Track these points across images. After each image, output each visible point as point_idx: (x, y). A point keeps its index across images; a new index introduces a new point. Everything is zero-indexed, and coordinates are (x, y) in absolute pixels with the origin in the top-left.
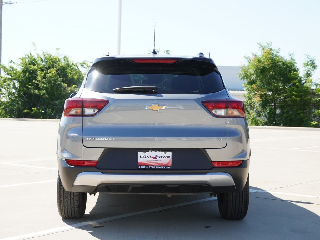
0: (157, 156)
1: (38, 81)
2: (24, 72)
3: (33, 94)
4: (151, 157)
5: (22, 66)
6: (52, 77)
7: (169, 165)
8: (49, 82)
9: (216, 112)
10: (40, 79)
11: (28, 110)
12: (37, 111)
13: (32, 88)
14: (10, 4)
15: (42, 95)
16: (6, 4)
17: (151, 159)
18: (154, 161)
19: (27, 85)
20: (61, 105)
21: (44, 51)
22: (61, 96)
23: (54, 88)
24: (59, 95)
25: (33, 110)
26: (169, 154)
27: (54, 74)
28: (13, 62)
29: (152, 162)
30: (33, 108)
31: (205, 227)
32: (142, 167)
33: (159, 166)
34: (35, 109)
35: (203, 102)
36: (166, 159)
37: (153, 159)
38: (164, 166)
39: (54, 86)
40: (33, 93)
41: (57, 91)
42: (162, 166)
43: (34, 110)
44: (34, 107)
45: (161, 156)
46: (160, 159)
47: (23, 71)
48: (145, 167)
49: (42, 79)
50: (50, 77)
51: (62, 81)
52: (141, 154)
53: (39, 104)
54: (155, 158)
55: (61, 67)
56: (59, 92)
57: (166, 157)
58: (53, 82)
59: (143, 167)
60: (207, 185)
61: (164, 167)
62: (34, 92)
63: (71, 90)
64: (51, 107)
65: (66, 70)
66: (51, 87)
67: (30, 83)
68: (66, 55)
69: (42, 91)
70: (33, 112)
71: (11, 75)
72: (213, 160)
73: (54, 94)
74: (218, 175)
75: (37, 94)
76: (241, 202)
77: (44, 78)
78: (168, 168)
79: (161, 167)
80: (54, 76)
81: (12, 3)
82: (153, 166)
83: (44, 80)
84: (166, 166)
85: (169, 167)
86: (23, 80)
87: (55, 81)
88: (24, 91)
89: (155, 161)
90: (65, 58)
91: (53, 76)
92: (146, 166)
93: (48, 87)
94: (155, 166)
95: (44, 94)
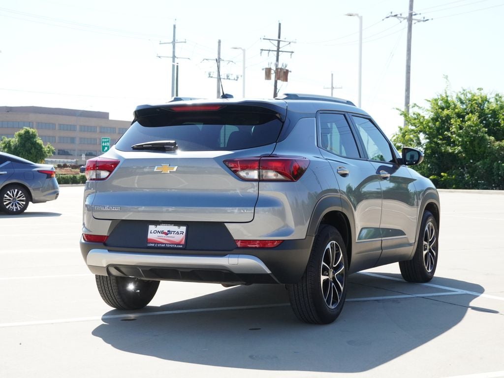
0: (169, 231)
1: (452, 132)
2: (435, 120)
3: (445, 152)
4: (163, 232)
5: (432, 112)
6: (472, 127)
7: (182, 243)
8: (467, 134)
9: (247, 174)
10: (454, 130)
11: (435, 177)
12: (449, 177)
13: (443, 144)
14: (424, 21)
15: (456, 153)
16: (419, 22)
17: (161, 235)
18: (165, 238)
19: (435, 140)
20: (483, 168)
21: (464, 89)
22: (485, 155)
23: (476, 143)
24: (482, 153)
25: (442, 177)
26: (183, 229)
27: (475, 122)
28: (417, 106)
29: (162, 239)
30: (442, 174)
31: (250, 329)
32: (150, 245)
33: (169, 244)
34: (446, 174)
35: (225, 162)
36: (178, 235)
37: (164, 235)
38: (175, 244)
39: (474, 140)
40: (443, 151)
41: (480, 148)
42: (173, 244)
43: (444, 176)
44: (444, 172)
45: (174, 232)
46: (172, 235)
47: (432, 119)
48: (153, 245)
49: (457, 131)
50: (470, 126)
51: (486, 133)
52: (152, 228)
53: (453, 167)
54: (167, 234)
55: (490, 110)
56: (482, 149)
57: (179, 233)
58: (472, 133)
59: (152, 245)
60: (228, 272)
61: (175, 246)
62: (445, 149)
63: (499, 145)
64: (471, 172)
65: (498, 116)
66: (471, 142)
67: (441, 137)
68: (498, 93)
69: (456, 147)
70: (442, 179)
71: (414, 124)
72: (235, 239)
73: (475, 151)
74: (239, 259)
75: (450, 153)
76: (307, 299)
77: (461, 128)
78: (179, 246)
79: (172, 246)
80: (475, 124)
81: (426, 20)
82: (163, 244)
83: (461, 131)
84: (177, 245)
85: (181, 246)
86: (431, 132)
87: (476, 132)
88: (433, 148)
89: (167, 238)
90: (497, 98)
91: (473, 125)
92: (155, 243)
93: (466, 142)
94: (165, 244)
95: (460, 152)
